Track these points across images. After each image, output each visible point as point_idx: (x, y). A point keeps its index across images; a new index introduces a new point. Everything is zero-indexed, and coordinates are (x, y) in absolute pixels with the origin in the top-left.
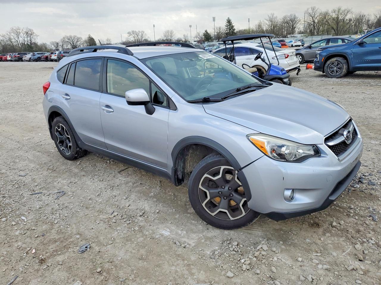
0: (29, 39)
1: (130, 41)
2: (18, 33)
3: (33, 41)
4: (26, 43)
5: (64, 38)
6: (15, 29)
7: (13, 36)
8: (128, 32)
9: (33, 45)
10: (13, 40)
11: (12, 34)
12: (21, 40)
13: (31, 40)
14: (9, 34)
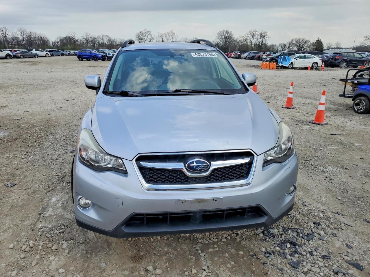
0: (261, 40)
1: (366, 46)
2: (254, 35)
3: (264, 42)
4: (258, 44)
5: (292, 40)
6: (252, 31)
7: (249, 38)
8: (365, 35)
9: (263, 46)
10: (248, 41)
11: (249, 36)
12: (255, 41)
13: (262, 41)
14: (247, 35)
